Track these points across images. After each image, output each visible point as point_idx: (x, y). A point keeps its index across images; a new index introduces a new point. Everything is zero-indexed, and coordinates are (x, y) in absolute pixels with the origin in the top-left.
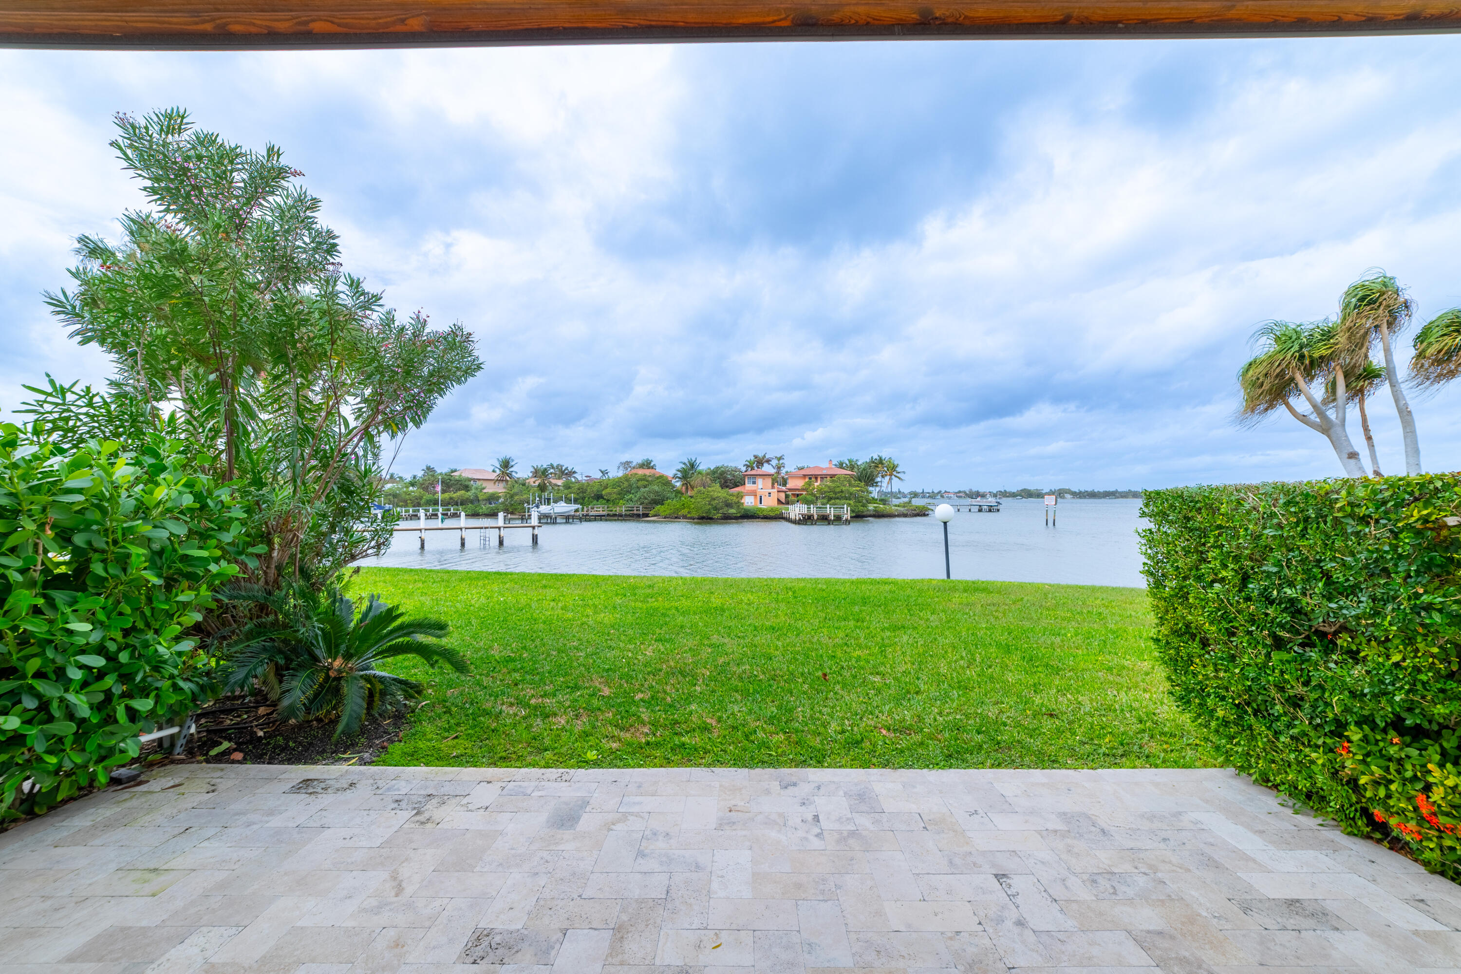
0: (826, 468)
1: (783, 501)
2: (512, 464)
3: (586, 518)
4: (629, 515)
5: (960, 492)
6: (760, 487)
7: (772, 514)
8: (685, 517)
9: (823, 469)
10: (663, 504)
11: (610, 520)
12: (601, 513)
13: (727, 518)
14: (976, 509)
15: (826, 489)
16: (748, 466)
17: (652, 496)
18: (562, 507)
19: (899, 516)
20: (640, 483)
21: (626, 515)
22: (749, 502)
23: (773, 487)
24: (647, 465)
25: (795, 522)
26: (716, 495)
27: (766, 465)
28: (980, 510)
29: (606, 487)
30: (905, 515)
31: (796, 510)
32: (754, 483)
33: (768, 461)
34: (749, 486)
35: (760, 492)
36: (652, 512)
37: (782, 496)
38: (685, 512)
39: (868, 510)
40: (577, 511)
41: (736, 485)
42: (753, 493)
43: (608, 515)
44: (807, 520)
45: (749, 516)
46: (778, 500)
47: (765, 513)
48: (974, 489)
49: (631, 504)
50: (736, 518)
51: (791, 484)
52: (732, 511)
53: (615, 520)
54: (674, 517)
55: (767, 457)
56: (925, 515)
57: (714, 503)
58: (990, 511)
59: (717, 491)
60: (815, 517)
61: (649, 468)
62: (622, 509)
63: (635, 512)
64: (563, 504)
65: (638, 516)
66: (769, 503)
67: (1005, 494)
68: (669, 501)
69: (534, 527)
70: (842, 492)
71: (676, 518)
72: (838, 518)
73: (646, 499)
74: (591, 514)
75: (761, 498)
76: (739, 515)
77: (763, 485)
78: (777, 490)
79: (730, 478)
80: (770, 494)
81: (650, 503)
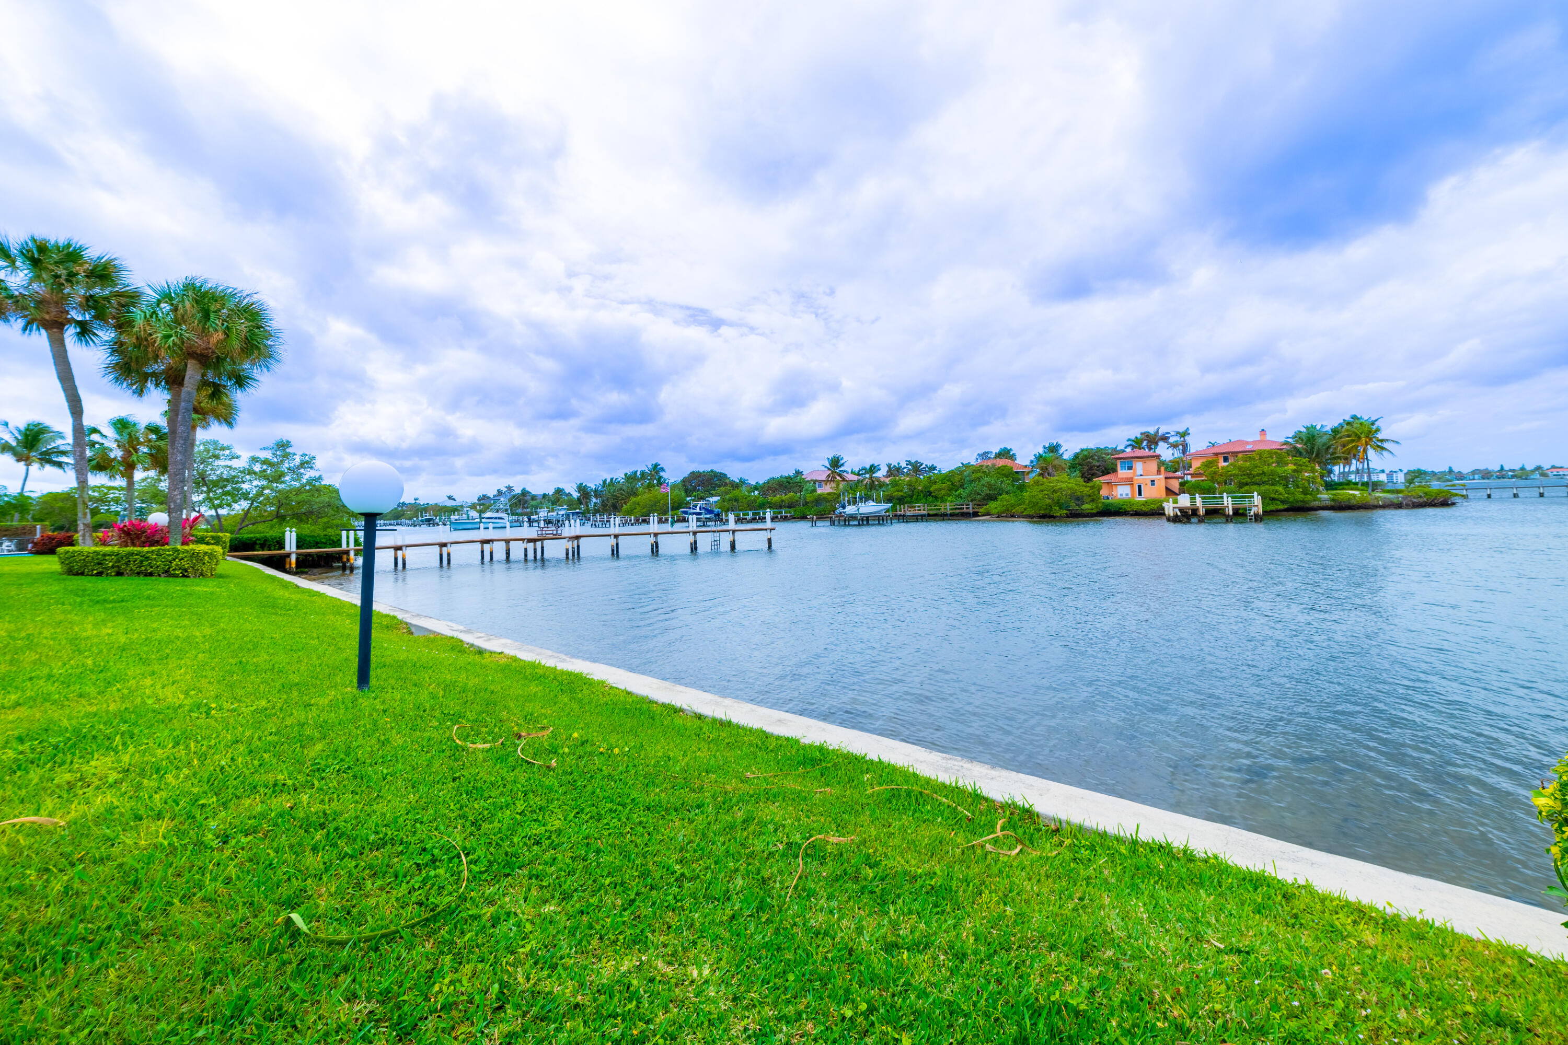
0: (1254, 442)
1: (1170, 491)
2: (842, 462)
4: (957, 515)
6: (1139, 472)
7: (1145, 509)
8: (1021, 515)
9: (1248, 443)
10: (999, 501)
11: (931, 521)
12: (922, 512)
15: (1236, 472)
17: (986, 490)
18: (870, 507)
19: (1383, 507)
21: (951, 514)
22: (1122, 493)
23: (1159, 472)
24: (1005, 454)
25: (1167, 519)
27: (1161, 444)
29: (935, 483)
32: (1130, 468)
33: (1166, 439)
34: (1120, 473)
35: (1138, 480)
36: (982, 510)
38: (1019, 509)
39: (1320, 500)
40: (888, 510)
41: (1102, 473)
42: (1129, 481)
43: (930, 515)
44: (1186, 516)
46: (1167, 489)
47: (1135, 508)
49: (959, 502)
50: (1090, 516)
52: (1087, 507)
54: (1008, 515)
55: (1169, 433)
56: (1450, 504)
60: (1202, 512)
61: (1004, 458)
62: (947, 508)
63: (965, 510)
64: (872, 503)
65: (967, 515)
66: (1153, 493)
68: (1004, 496)
70: (1264, 473)
71: (1011, 516)
73: (979, 494)
75: (1140, 487)
76: (1094, 511)
77: (1144, 470)
78: (1162, 476)
79: (1097, 464)
80: (1153, 481)
81: (984, 499)
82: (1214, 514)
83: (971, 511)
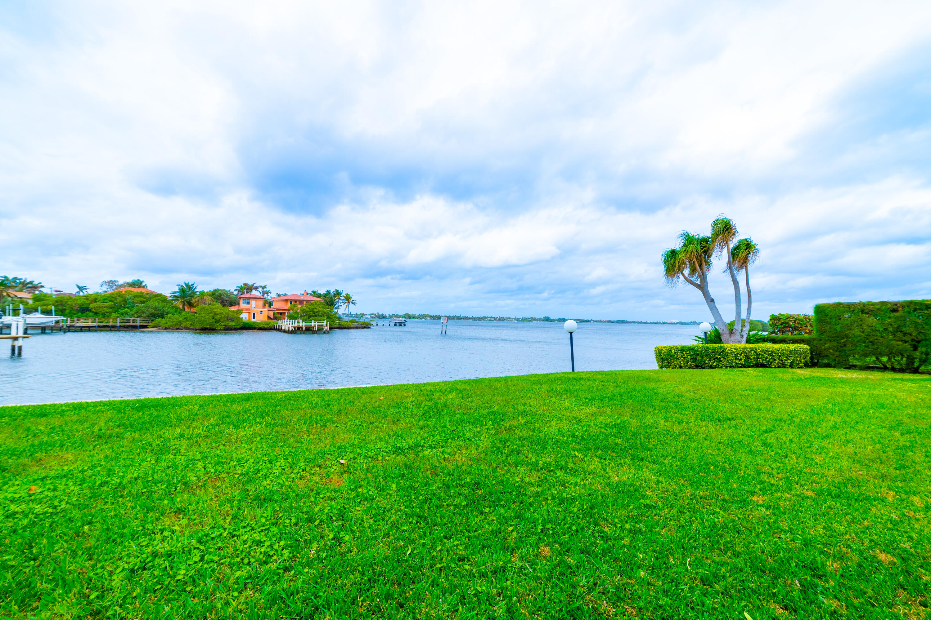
1: (272, 317)
3: (70, 329)
4: (124, 327)
5: (372, 314)
6: (254, 306)
7: (266, 326)
8: (187, 328)
10: (163, 317)
11: (101, 331)
12: (90, 324)
13: (228, 329)
14: (392, 324)
15: (306, 310)
16: (239, 291)
17: (150, 311)
18: (37, 318)
19: (353, 328)
20: (136, 299)
21: (120, 326)
22: (244, 316)
23: (263, 307)
24: (138, 284)
25: (287, 332)
26: (219, 311)
27: (254, 291)
28: (395, 325)
29: (88, 302)
30: (357, 328)
31: (287, 324)
32: (248, 303)
33: (256, 288)
34: (243, 305)
35: (253, 310)
36: (151, 324)
37: (271, 314)
38: (187, 324)
39: (337, 324)
40: (58, 322)
41: (231, 305)
42: (248, 311)
43: (99, 326)
44: (297, 330)
45: (247, 327)
46: (269, 316)
47: (261, 326)
48: (380, 313)
49: (126, 317)
50: (236, 329)
51: (275, 306)
52: (232, 324)
53: (107, 331)
54: (177, 328)
55: (255, 285)
56: (369, 328)
57: (217, 317)
58: (401, 325)
59: (218, 307)
60: (304, 329)
61: (139, 287)
62: (115, 321)
63: (131, 324)
64: (40, 315)
65: (135, 327)
66: (261, 318)
67: (410, 316)
68: (169, 315)
69: (16, 339)
71: (178, 329)
72: (320, 330)
73: (144, 313)
74: (78, 325)
75: (254, 314)
76: (238, 327)
77: (256, 305)
78: (266, 309)
79: (227, 299)
80: (261, 312)
81: (148, 316)
82: (309, 330)
83: (138, 324)
